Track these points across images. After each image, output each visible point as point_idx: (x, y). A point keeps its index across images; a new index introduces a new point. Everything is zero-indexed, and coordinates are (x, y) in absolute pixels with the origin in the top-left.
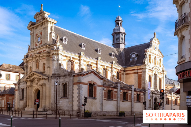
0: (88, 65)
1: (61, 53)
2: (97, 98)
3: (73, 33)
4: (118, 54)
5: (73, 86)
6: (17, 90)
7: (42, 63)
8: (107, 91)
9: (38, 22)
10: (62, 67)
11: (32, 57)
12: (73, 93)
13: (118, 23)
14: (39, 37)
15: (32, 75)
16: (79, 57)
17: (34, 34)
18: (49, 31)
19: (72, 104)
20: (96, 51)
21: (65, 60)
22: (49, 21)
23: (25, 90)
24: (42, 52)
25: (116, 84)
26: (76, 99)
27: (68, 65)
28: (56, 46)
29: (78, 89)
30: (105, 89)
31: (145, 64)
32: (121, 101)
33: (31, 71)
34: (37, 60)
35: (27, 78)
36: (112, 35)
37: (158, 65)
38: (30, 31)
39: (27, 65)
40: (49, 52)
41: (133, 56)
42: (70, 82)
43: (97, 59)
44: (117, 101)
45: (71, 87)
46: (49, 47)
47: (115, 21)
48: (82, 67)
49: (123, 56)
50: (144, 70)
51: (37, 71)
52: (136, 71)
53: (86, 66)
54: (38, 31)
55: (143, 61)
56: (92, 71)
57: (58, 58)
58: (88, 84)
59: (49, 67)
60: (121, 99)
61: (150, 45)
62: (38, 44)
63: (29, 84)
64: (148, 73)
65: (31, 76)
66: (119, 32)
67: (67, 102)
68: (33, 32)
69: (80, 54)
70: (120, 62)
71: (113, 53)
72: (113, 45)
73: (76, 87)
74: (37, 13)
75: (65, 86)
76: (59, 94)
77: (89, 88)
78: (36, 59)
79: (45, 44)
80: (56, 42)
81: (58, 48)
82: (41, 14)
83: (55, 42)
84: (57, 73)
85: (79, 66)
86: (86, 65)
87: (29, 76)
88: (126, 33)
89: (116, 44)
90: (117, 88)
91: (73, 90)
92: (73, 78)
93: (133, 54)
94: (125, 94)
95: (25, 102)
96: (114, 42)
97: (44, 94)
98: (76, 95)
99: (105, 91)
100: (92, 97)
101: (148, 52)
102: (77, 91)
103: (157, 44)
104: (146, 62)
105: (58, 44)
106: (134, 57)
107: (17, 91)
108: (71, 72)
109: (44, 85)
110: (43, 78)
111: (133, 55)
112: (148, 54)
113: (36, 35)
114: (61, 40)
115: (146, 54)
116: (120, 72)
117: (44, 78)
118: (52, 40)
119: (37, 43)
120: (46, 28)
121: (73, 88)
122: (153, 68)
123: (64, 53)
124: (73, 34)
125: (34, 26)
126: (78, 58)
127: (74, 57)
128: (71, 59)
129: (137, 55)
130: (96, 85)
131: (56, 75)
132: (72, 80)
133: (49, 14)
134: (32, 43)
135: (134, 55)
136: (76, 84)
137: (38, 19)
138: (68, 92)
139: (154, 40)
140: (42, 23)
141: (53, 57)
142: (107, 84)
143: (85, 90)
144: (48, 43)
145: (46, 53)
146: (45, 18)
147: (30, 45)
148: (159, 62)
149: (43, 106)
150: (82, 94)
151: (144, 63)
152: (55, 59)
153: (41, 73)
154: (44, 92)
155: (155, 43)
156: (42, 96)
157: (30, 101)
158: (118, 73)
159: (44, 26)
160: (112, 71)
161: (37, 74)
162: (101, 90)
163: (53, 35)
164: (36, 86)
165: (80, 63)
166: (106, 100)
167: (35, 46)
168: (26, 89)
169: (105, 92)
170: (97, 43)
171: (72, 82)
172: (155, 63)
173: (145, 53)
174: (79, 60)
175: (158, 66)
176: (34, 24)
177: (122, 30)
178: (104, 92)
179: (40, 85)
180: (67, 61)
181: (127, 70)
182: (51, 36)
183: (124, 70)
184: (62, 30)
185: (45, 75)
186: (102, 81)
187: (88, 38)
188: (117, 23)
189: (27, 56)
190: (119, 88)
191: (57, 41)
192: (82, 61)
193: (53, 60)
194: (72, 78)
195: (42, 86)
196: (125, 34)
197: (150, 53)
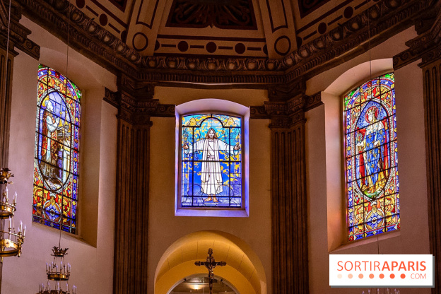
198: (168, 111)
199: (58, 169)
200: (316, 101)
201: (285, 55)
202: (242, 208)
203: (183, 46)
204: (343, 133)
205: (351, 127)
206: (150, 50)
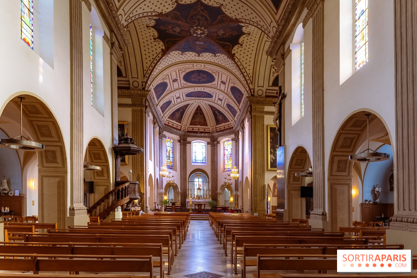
198: (190, 143)
199: (169, 157)
200: (218, 143)
201: (213, 132)
202: (205, 163)
203: (193, 129)
204: (224, 150)
205: (226, 149)
206: (186, 130)
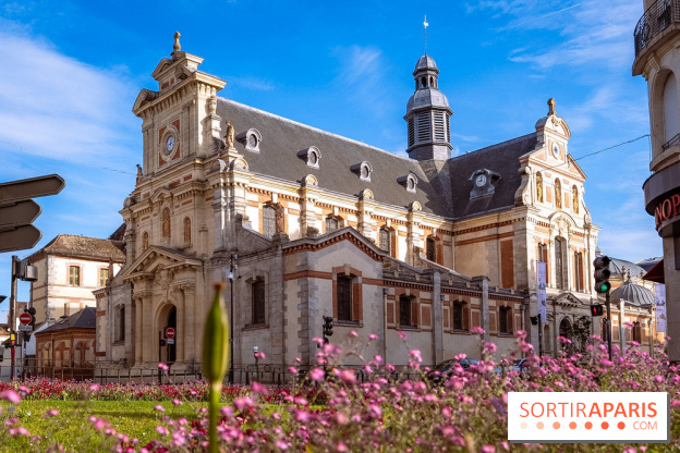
0: (330, 217)
1: (242, 181)
2: (364, 322)
3: (277, 117)
4: (427, 180)
5: (283, 286)
6: (103, 313)
7: (183, 216)
8: (398, 298)
9: (165, 90)
10: (244, 225)
11: (150, 202)
12: (284, 308)
13: (422, 78)
14: (169, 135)
15: (150, 260)
16: (301, 192)
17: (156, 129)
18: (202, 114)
19: (283, 345)
20: (356, 171)
21: (254, 204)
22: (200, 82)
23: (128, 310)
24: (182, 182)
25: (429, 273)
26: (293, 327)
27: (264, 218)
28: (226, 159)
29: (299, 294)
30: (392, 291)
31: (522, 204)
32: (445, 332)
33: (146, 246)
34: (167, 209)
35: (136, 271)
36: (405, 118)
37: (567, 206)
38: (141, 121)
39: (133, 230)
40: (203, 179)
41: (481, 181)
42: (273, 273)
43: (361, 197)
44: (432, 331)
45: (279, 287)
46: (202, 166)
47: (415, 74)
48: (309, 223)
49: (445, 185)
50: (521, 226)
51: (165, 244)
52: (493, 231)
53: (324, 219)
54: (165, 118)
55: (517, 196)
56: (345, 232)
57: (233, 198)
58: (335, 278)
59: (204, 230)
60: (446, 325)
61: (536, 142)
62: (167, 159)
63: (140, 288)
64: (534, 236)
65: (149, 264)
66: (430, 108)
67: (265, 339)
68: (149, 122)
69: (303, 183)
70: (435, 206)
71: (410, 177)
72: (408, 151)
73: (293, 287)
74: (161, 62)
75: (257, 286)
76: (239, 316)
77: (338, 289)
78: (163, 207)
79: (191, 156)
80: (223, 147)
81: (232, 166)
82: (175, 64)
83: (220, 147)
84: (230, 246)
85: (302, 221)
86: (324, 217)
87: (142, 263)
88: (452, 110)
89: (420, 148)
90: (431, 290)
91: (284, 297)
92: (284, 260)
93: (480, 174)
94: (459, 308)
95: (129, 349)
96: (411, 141)
97: (190, 319)
98: (293, 315)
99: (390, 297)
100: (349, 318)
101: (530, 164)
102: (299, 301)
103: (560, 135)
104: (527, 200)
105: (232, 152)
106: (482, 184)
107: (103, 317)
108: (277, 240)
109: (188, 288)
110: (184, 267)
111: (479, 179)
112: (531, 169)
113: (162, 131)
114: (241, 140)
115: (524, 173)
116: (437, 238)
117: (190, 266)
118: (211, 142)
119: (164, 157)
120: (191, 107)
121: (283, 291)
122: (550, 218)
123: (252, 180)
124: (278, 121)
125: (154, 103)
126: (297, 196)
127: (285, 192)
128: (275, 201)
129: (494, 178)
130: (360, 280)
131: (226, 255)
132: (280, 266)
133: (200, 60)
134: (147, 157)
135: (484, 178)
136: (292, 276)
137: (167, 79)
138: (266, 305)
139: (549, 124)
140: (180, 90)
141: (216, 196)
142: (397, 276)
143: (323, 296)
144: (201, 152)
145: (193, 184)
146: (188, 74)
147: (142, 166)
148: (572, 196)
149: (187, 357)
150: (314, 311)
151: (520, 203)
152: (223, 200)
153: (180, 251)
154: (190, 310)
155: (554, 134)
156: (184, 326)
157: (145, 344)
158: (430, 241)
159: (185, 100)
160: (409, 235)
161: (166, 254)
162: (376, 295)
163: (216, 124)
164: (163, 294)
165: (303, 213)
166: (395, 328)
167: (157, 164)
168: (133, 305)
169: (391, 301)
170: (357, 146)
171: (279, 272)
172: (558, 201)
173: (520, 170)
174: (301, 201)
175: (570, 210)
176: (155, 98)
177: (438, 99)
178: (386, 301)
179: (176, 290)
180: (261, 206)
181: (460, 229)
182: (208, 130)
183: (449, 229)
184: (242, 109)
185: (193, 256)
186: (379, 265)
187: (327, 133)
188: (420, 79)
189: (134, 201)
190: (437, 287)
191: (227, 143)
192: (309, 206)
193: (217, 207)
194: (278, 259)
195: (182, 291)
196: (449, 113)
197: (539, 169)
